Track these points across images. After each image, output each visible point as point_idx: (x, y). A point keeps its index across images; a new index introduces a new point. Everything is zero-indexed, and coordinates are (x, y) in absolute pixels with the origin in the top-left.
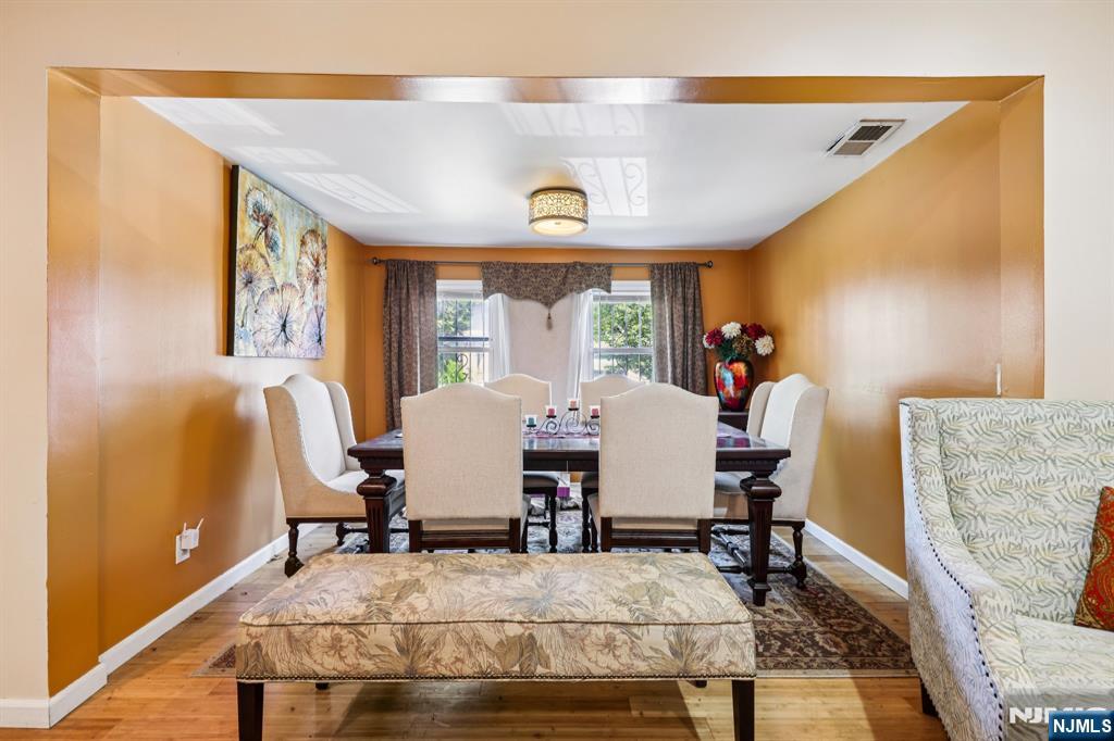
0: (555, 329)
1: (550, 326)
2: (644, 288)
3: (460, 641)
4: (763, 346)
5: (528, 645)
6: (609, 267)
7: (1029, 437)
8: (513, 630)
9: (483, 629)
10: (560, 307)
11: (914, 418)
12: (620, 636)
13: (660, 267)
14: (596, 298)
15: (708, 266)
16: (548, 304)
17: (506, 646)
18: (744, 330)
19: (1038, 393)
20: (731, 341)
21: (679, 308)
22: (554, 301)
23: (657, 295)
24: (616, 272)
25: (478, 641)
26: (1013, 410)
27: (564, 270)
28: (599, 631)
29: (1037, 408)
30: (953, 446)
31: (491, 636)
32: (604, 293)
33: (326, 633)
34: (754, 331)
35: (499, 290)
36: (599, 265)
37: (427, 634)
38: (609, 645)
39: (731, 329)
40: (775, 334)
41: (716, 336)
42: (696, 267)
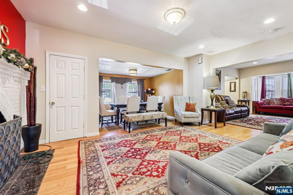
0: (123, 88)
1: (122, 88)
2: (136, 82)
3: (147, 117)
4: (153, 92)
5: (152, 116)
6: (131, 79)
7: (182, 99)
8: (151, 115)
9: (149, 115)
10: (124, 85)
11: (175, 98)
12: (159, 115)
13: (139, 79)
14: (129, 84)
15: (145, 79)
16: (122, 84)
17: (151, 117)
18: (151, 90)
19: (183, 95)
20: (149, 91)
21: (141, 86)
22: (123, 84)
23: (138, 84)
24: (132, 80)
25: (149, 116)
26: (181, 97)
27: (125, 79)
28: (157, 115)
29: (183, 97)
30: (178, 100)
31: (150, 116)
32: (131, 83)
33: (137, 117)
34: (152, 90)
35: (114, 82)
36: (130, 78)
37: (145, 116)
38: (158, 116)
39: (149, 89)
40: (155, 90)
41: (147, 90)
42: (143, 80)
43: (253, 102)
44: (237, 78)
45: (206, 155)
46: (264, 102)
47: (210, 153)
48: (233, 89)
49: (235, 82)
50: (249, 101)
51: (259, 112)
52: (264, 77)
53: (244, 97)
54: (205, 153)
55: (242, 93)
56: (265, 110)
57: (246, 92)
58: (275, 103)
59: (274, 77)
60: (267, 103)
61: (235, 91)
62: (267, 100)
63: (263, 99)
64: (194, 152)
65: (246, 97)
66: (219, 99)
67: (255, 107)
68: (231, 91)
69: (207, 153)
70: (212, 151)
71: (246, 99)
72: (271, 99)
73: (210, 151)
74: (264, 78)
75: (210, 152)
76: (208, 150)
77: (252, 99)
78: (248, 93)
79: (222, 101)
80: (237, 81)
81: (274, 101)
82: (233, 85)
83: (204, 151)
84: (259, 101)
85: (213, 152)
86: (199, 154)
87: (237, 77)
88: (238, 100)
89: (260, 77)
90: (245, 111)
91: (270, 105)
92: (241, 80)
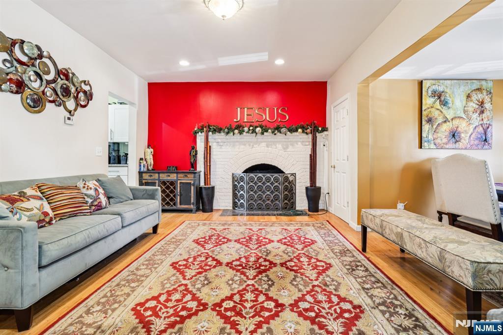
45: (166, 281)
47: (163, 289)
54: (170, 283)
64: (193, 276)
69: (168, 286)
70: (160, 295)
73: (163, 294)
75: (162, 292)
76: (169, 293)
83: (175, 287)
85: (156, 295)
86: (180, 277)
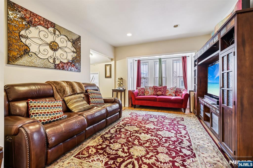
43: (129, 91)
44: (112, 60)
46: (139, 92)
48: (108, 75)
49: (111, 65)
50: (124, 91)
51: (135, 105)
52: (139, 60)
53: (120, 85)
55: (118, 80)
56: (140, 103)
57: (122, 79)
58: (149, 93)
59: (148, 62)
60: (142, 93)
61: (110, 77)
62: (142, 89)
63: (139, 88)
65: (121, 85)
66: (64, 91)
67: (131, 98)
68: (106, 77)
71: (121, 89)
72: (146, 88)
74: (139, 62)
77: (128, 89)
78: (124, 79)
79: (74, 94)
80: (113, 63)
81: (148, 90)
82: (108, 68)
84: (134, 91)
87: (113, 58)
88: (114, 89)
89: (136, 61)
90: (114, 112)
91: (144, 95)
92: (117, 62)
